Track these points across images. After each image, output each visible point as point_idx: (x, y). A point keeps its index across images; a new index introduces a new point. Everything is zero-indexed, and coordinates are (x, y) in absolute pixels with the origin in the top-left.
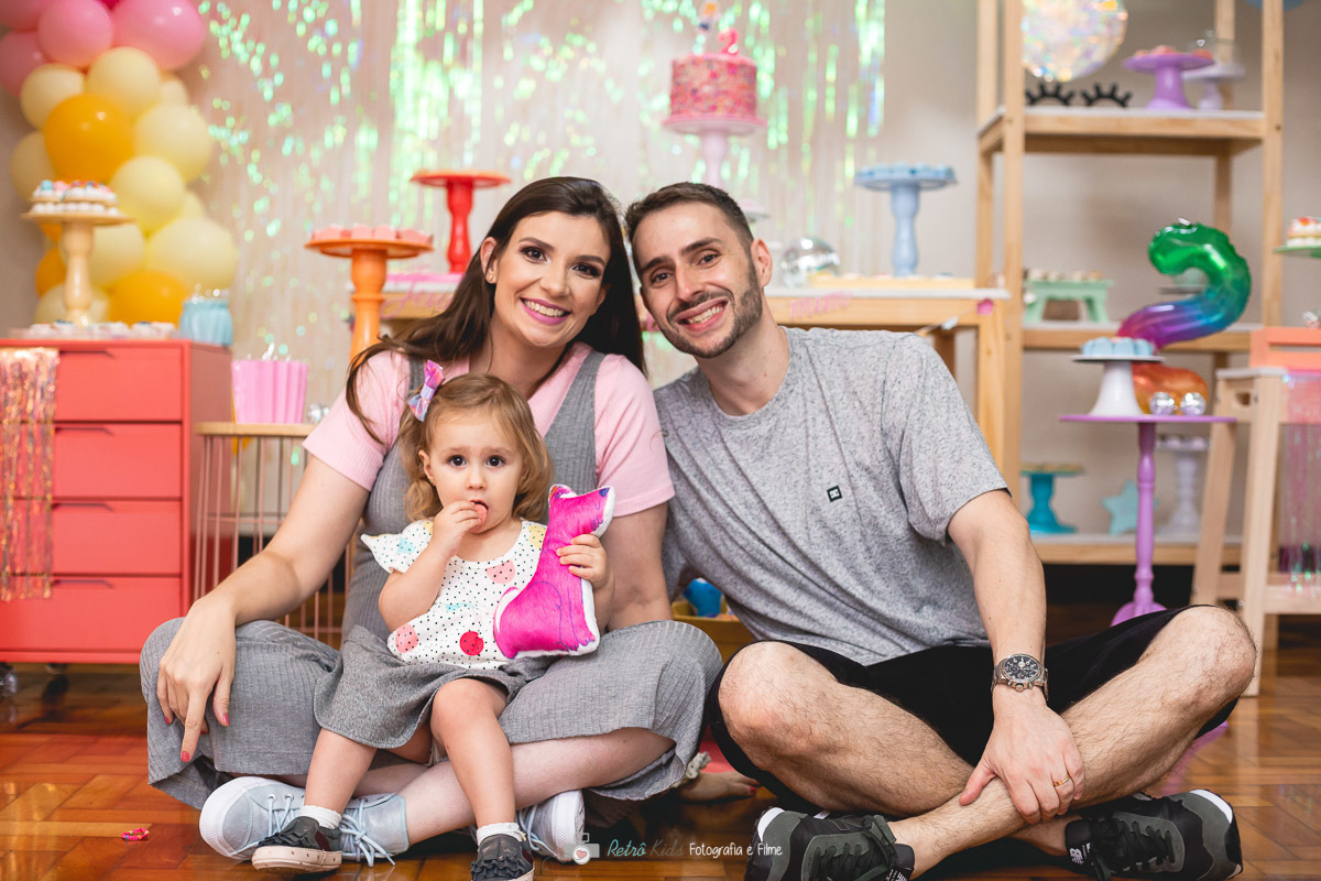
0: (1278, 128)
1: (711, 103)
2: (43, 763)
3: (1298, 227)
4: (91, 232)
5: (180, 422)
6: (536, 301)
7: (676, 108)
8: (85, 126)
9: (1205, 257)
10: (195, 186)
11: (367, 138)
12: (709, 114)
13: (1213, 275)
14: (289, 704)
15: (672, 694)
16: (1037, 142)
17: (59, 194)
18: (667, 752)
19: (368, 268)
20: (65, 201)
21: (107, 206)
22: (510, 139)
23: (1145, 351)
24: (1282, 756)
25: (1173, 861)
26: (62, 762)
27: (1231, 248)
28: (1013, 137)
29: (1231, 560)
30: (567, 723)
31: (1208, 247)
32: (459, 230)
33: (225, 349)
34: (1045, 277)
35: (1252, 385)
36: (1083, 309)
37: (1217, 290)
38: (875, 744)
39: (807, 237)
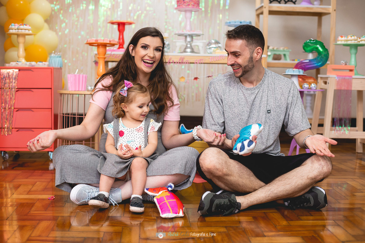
0: (335, 10)
1: (188, 3)
2: (22, 179)
3: (340, 38)
4: (25, 37)
5: (51, 89)
6: (147, 60)
7: (179, 4)
8: (17, 5)
9: (317, 48)
10: (46, 21)
11: (92, 7)
12: (187, 7)
13: (319, 53)
14: (91, 166)
15: (190, 165)
16: (271, 13)
17: (16, 27)
18: (187, 179)
19: (101, 49)
20: (18, 29)
21: (29, 30)
22: (130, 8)
23: (301, 72)
24: (335, 176)
25: (310, 203)
26: (27, 178)
27: (324, 46)
28: (266, 11)
29: (321, 123)
30: (162, 172)
31: (318, 46)
32: (121, 37)
33: (61, 68)
34: (273, 49)
35: (327, 79)
36: (283, 57)
37: (320, 57)
38: (238, 174)
39: (213, 40)
